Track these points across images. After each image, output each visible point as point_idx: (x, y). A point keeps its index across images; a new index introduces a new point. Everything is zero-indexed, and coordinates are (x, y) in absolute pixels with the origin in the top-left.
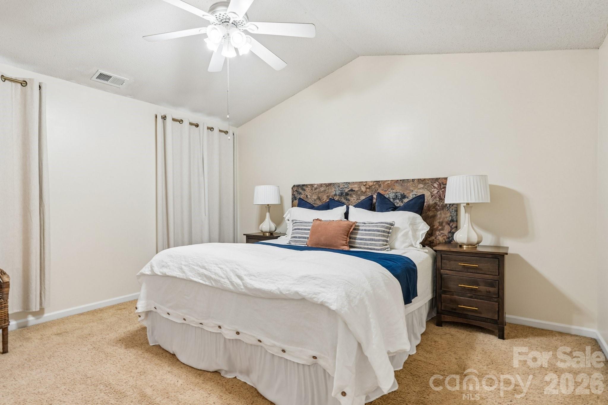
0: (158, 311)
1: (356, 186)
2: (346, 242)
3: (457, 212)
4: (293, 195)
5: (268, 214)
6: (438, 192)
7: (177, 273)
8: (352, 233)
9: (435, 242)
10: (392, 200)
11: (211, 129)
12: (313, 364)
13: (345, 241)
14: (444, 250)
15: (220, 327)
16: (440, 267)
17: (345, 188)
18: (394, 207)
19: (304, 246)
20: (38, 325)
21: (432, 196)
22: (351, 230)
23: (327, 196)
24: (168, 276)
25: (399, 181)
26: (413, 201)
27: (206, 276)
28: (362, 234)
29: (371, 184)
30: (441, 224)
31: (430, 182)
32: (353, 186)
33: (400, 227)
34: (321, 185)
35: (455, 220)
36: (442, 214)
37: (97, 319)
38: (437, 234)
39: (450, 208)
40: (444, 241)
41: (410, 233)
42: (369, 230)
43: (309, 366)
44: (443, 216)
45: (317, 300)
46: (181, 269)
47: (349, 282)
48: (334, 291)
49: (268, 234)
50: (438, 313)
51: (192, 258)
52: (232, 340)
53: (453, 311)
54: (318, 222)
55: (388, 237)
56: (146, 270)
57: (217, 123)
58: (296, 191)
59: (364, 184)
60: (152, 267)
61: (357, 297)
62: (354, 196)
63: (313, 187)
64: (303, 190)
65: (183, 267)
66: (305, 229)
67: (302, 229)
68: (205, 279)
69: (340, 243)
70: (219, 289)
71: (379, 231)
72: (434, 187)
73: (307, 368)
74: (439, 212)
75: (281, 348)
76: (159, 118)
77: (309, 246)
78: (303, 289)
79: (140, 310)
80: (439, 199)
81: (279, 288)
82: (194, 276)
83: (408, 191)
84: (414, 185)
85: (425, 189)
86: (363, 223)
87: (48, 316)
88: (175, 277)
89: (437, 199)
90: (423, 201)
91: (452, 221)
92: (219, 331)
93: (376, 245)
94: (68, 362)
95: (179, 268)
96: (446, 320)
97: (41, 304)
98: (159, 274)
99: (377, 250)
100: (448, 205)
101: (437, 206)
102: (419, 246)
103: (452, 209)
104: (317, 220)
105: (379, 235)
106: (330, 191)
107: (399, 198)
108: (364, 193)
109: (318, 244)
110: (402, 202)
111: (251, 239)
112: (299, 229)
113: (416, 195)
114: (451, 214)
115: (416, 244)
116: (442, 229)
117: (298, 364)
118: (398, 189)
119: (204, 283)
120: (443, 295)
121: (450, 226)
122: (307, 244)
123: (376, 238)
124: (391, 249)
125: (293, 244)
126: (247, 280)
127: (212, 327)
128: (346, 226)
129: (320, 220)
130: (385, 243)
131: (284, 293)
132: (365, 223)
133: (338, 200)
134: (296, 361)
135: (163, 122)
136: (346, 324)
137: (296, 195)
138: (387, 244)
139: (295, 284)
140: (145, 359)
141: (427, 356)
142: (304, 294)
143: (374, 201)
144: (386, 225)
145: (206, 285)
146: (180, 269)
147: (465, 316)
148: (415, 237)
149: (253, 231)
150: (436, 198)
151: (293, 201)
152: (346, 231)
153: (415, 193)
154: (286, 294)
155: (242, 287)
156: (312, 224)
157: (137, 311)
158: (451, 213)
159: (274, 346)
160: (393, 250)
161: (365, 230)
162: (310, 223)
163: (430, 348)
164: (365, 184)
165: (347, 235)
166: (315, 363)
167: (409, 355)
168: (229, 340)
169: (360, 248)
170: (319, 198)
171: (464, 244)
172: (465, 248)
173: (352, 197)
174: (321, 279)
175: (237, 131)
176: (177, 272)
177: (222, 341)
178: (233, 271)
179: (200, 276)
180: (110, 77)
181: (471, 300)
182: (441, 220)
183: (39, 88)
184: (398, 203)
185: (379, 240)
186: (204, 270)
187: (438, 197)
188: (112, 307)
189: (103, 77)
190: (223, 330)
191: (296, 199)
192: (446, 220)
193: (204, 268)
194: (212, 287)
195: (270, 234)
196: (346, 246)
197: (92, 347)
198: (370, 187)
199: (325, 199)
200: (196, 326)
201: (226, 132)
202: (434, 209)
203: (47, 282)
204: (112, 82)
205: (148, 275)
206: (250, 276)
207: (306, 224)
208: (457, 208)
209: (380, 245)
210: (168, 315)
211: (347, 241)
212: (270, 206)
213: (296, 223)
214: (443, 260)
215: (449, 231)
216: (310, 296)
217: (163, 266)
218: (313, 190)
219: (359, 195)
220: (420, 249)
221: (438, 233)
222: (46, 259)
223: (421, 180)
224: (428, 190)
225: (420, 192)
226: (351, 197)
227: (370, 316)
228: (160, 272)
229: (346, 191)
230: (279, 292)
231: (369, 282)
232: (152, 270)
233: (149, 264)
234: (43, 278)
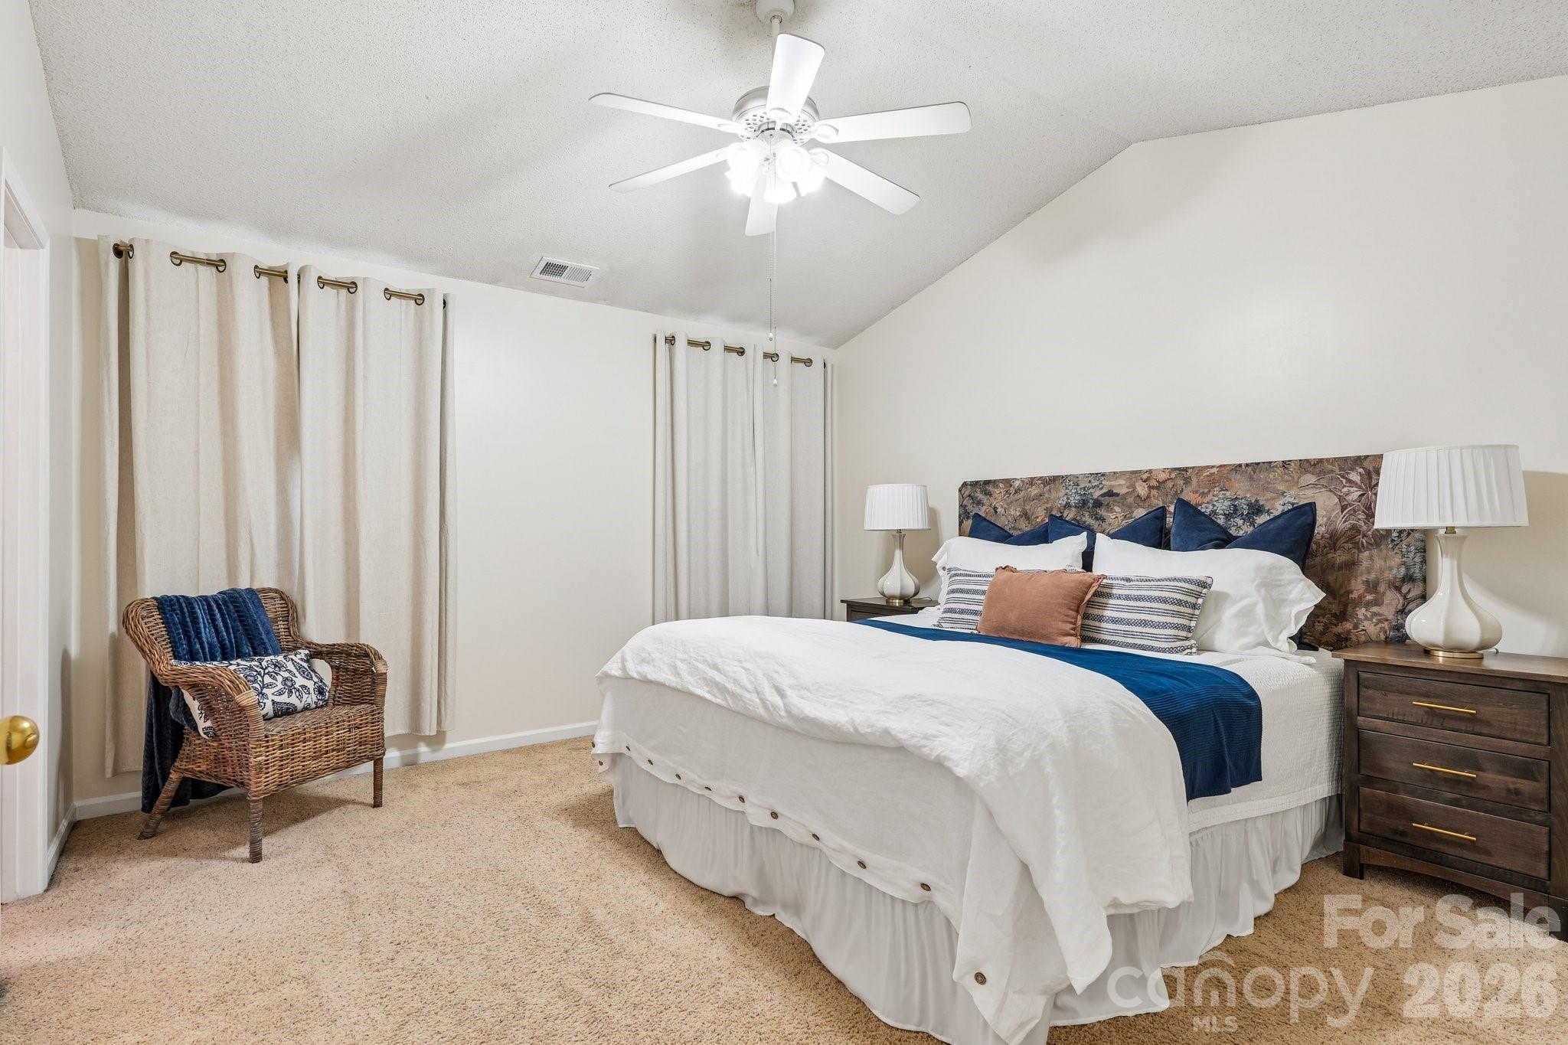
0: (633, 754)
1: (1122, 482)
2: (1072, 626)
3: (1425, 552)
4: (961, 506)
5: (898, 554)
6: (1363, 495)
7: (666, 677)
8: (1090, 604)
9: (1353, 638)
10: (1221, 521)
11: (772, 357)
12: (923, 903)
13: (1071, 623)
14: (1369, 660)
15: (742, 799)
16: (1356, 706)
17: (1093, 487)
18: (1225, 537)
19: (969, 631)
20: (434, 763)
21: (1343, 508)
22: (1088, 597)
23: (1046, 509)
24: (650, 682)
25: (1243, 467)
26: (1280, 521)
27: (717, 685)
28: (1118, 608)
29: (1162, 476)
30: (1372, 586)
31: (1336, 469)
32: (1113, 483)
33: (1229, 591)
34: (1032, 481)
35: (1418, 575)
36: (1376, 559)
37: (533, 763)
38: (1361, 616)
39: (1401, 541)
40: (1382, 637)
41: (1260, 609)
42: (1138, 599)
43: (916, 905)
44: (1379, 563)
45: (928, 752)
46: (675, 667)
47: (1010, 717)
48: (971, 734)
49: (897, 603)
50: (1348, 838)
51: (696, 646)
52: (766, 828)
53: (1397, 837)
54: (1007, 574)
55: (1191, 617)
56: (613, 668)
57: (788, 343)
58: (969, 496)
59: (1145, 476)
60: (623, 660)
61: (1026, 753)
62: (1117, 509)
63: (1011, 485)
64: (986, 494)
65: (679, 663)
66: (976, 592)
67: (967, 592)
68: (715, 691)
69: (1057, 629)
70: (742, 714)
71: (1165, 601)
72: (1349, 481)
73: (910, 910)
74: (1367, 553)
75: (855, 856)
76: (661, 341)
77: (981, 634)
78: (903, 726)
79: (600, 749)
80: (1367, 515)
81: (852, 719)
82: (695, 684)
83: (1269, 495)
84: (1286, 477)
85: (1320, 488)
86: (1123, 579)
87: (453, 747)
88: (663, 685)
89: (1360, 517)
90: (1309, 521)
91: (1409, 578)
92: (740, 807)
93: (1155, 638)
94: (472, 837)
95: (671, 665)
96: (1374, 862)
97: (439, 723)
98: (635, 675)
99: (1158, 650)
100: (1395, 534)
101: (1361, 536)
102: (1285, 645)
103: (1408, 546)
104: (1004, 569)
105: (1166, 613)
106: (1054, 495)
107: (1243, 513)
108: (1145, 500)
109: (1002, 629)
110: (1252, 524)
111: (858, 612)
112: (961, 591)
113: (1293, 504)
114: (1404, 559)
115: (1276, 640)
116: (1377, 602)
117: (892, 898)
118: (1243, 490)
119: (713, 699)
120: (1365, 791)
121: (1401, 593)
122: (976, 629)
123: (1155, 618)
124: (1201, 649)
125: (947, 627)
126: (794, 697)
127: (729, 797)
128: (1073, 584)
129: (1014, 570)
130: (1184, 634)
131: (863, 732)
132: (1128, 580)
133: (1074, 519)
134: (890, 891)
135: (670, 351)
136: (991, 815)
137: (970, 507)
138: (1190, 635)
139: (886, 712)
140: (604, 853)
141: (1286, 947)
142: (902, 736)
143: (1170, 520)
144: (1186, 585)
145: (718, 705)
146: (673, 666)
147: (1438, 858)
148: (1274, 620)
149: (867, 594)
150: (1355, 511)
151: (961, 523)
152: (1073, 598)
153: (1292, 500)
154: (866, 733)
155: (783, 713)
156: (991, 579)
157: (594, 751)
158: (1403, 556)
159: (842, 851)
160: (1206, 654)
161: (1128, 598)
162: (988, 576)
163: (1300, 927)
164: (1147, 476)
165: (1076, 608)
166: (929, 901)
167: (1229, 936)
168: (761, 828)
169: (1114, 643)
170: (1025, 515)
171: (1439, 648)
172: (1441, 659)
173: (1112, 510)
174: (944, 704)
175: (834, 357)
176: (667, 674)
177: (747, 830)
178: (769, 678)
179: (707, 685)
180: (565, 268)
181: (1456, 810)
182: (1372, 576)
183: (442, 305)
184: (1241, 528)
185: (1165, 626)
186: (715, 672)
187: (1363, 512)
188: (565, 743)
189: (553, 269)
190: (747, 807)
191: (968, 518)
192: (1388, 575)
193: (715, 667)
194: (729, 710)
195: (902, 601)
196: (1073, 637)
197: (515, 817)
198: (1161, 485)
199: (1041, 516)
200: (699, 793)
201: (808, 362)
202: (1350, 546)
203: (450, 681)
204: (569, 278)
205: (616, 677)
206: (799, 690)
207: (978, 578)
208: (1423, 541)
209: (1168, 638)
210: (649, 764)
211: (1075, 624)
212: (903, 533)
213: (956, 575)
214: (1362, 689)
215: (1400, 607)
216: (914, 741)
217: (643, 660)
218: (1010, 494)
219: (1130, 507)
220: (1290, 653)
221: (1361, 612)
222: (450, 635)
223: (1310, 463)
224: (1331, 491)
225: (1305, 497)
226: (1108, 511)
227: (1055, 801)
228: (638, 673)
229: (1095, 497)
230: (852, 729)
231: (1066, 722)
232: (624, 668)
233: (618, 655)
234: (443, 672)
